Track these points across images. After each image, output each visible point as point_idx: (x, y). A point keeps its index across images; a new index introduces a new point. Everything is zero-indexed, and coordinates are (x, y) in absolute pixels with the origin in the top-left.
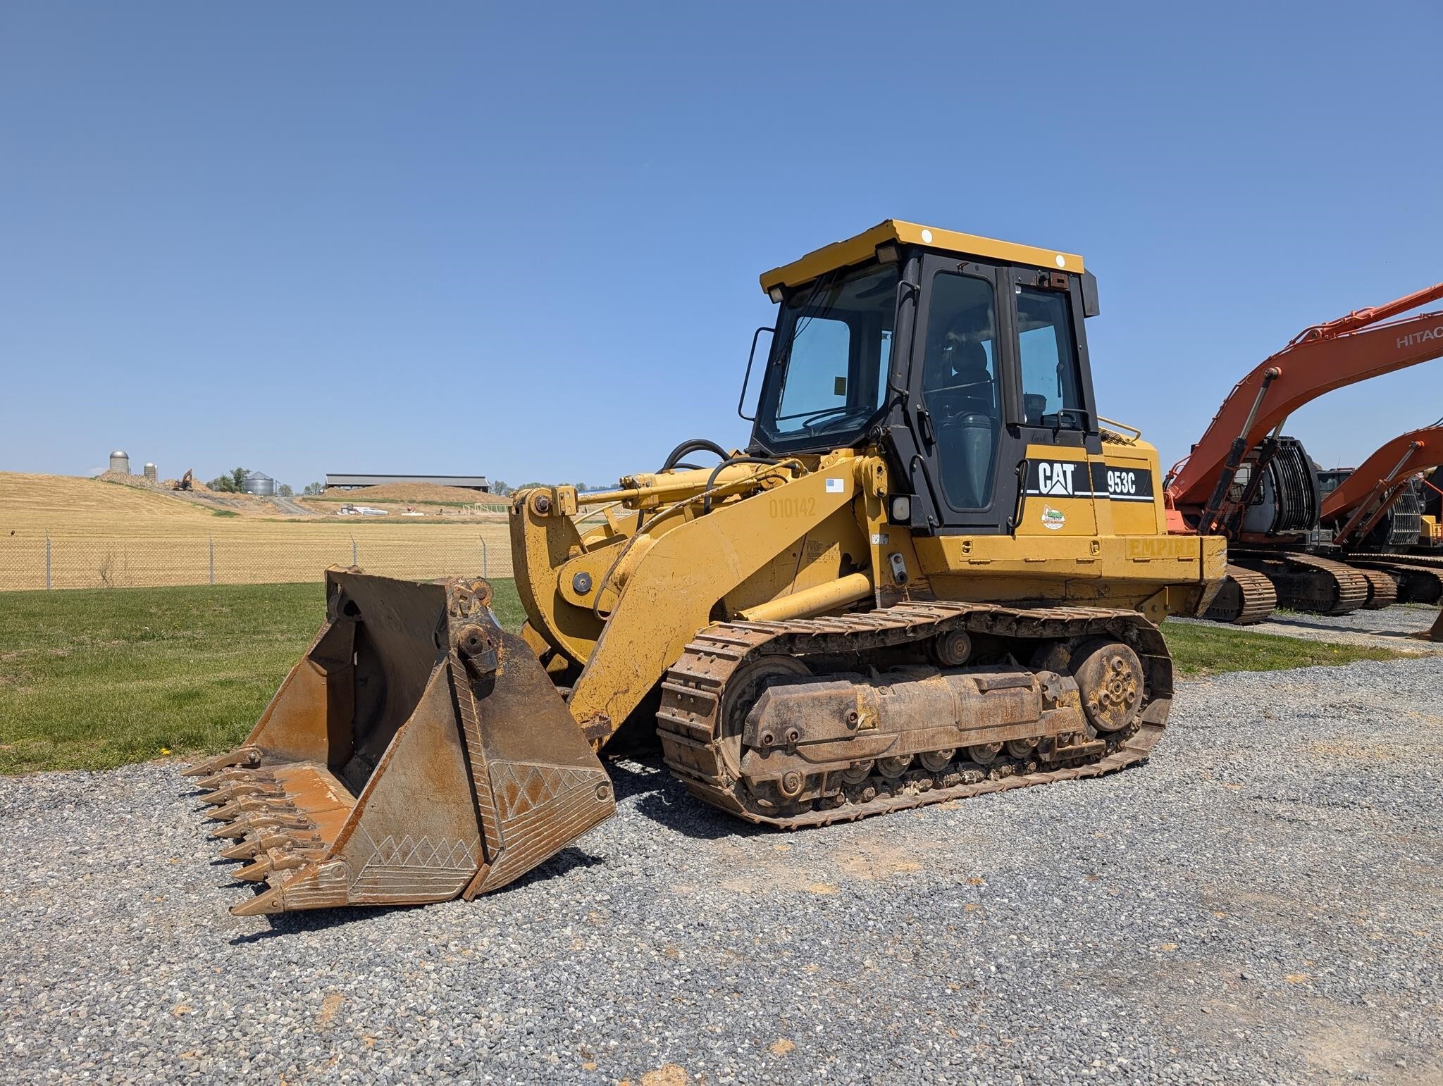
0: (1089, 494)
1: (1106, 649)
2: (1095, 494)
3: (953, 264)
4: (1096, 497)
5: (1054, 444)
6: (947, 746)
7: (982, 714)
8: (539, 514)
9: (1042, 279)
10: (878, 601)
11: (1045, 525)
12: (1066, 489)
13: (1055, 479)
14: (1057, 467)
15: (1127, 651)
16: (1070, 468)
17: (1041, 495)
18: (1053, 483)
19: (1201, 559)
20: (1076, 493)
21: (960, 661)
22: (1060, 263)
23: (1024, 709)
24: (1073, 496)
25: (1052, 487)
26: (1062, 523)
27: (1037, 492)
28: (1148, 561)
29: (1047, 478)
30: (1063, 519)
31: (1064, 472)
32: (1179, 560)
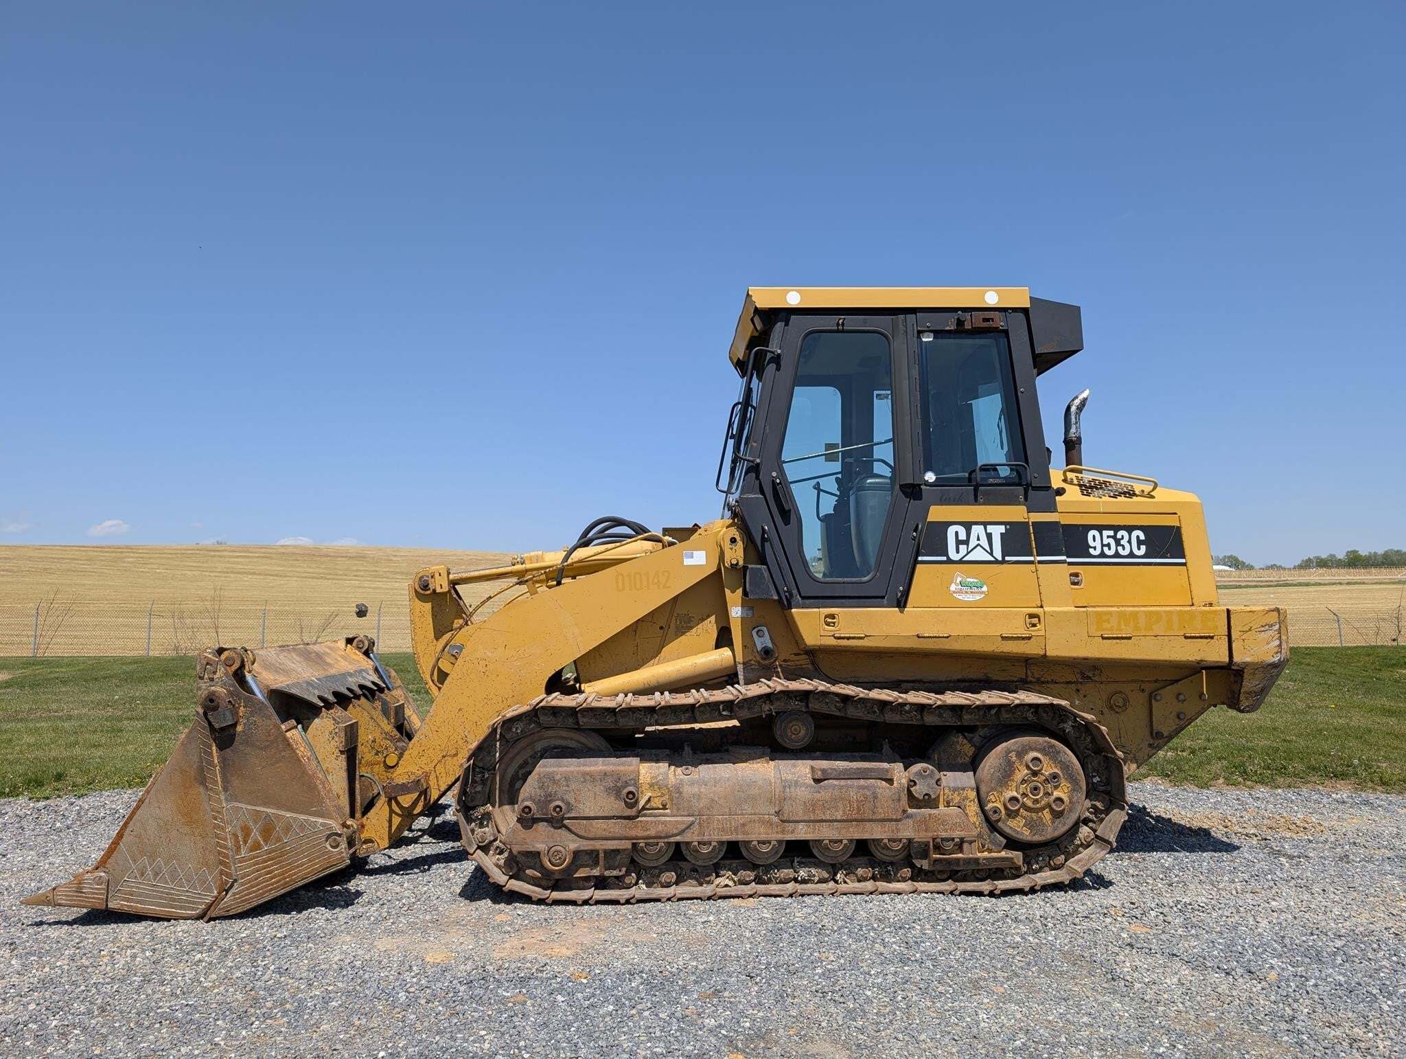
0: (1031, 558)
1: (1016, 743)
2: (1039, 558)
3: (830, 322)
4: (1040, 562)
5: (976, 501)
6: (763, 837)
7: (813, 805)
8: (422, 592)
9: (960, 323)
10: (741, 677)
11: (955, 595)
12: (991, 554)
13: (973, 543)
14: (977, 530)
15: (1053, 746)
16: (997, 531)
17: (950, 561)
18: (969, 550)
19: (1229, 636)
20: (1007, 558)
21: (799, 745)
22: (991, 299)
23: (878, 804)
24: (1003, 562)
25: (968, 553)
26: (983, 592)
27: (944, 558)
28: (1130, 638)
29: (959, 542)
30: (985, 589)
31: (989, 536)
32: (1186, 637)
